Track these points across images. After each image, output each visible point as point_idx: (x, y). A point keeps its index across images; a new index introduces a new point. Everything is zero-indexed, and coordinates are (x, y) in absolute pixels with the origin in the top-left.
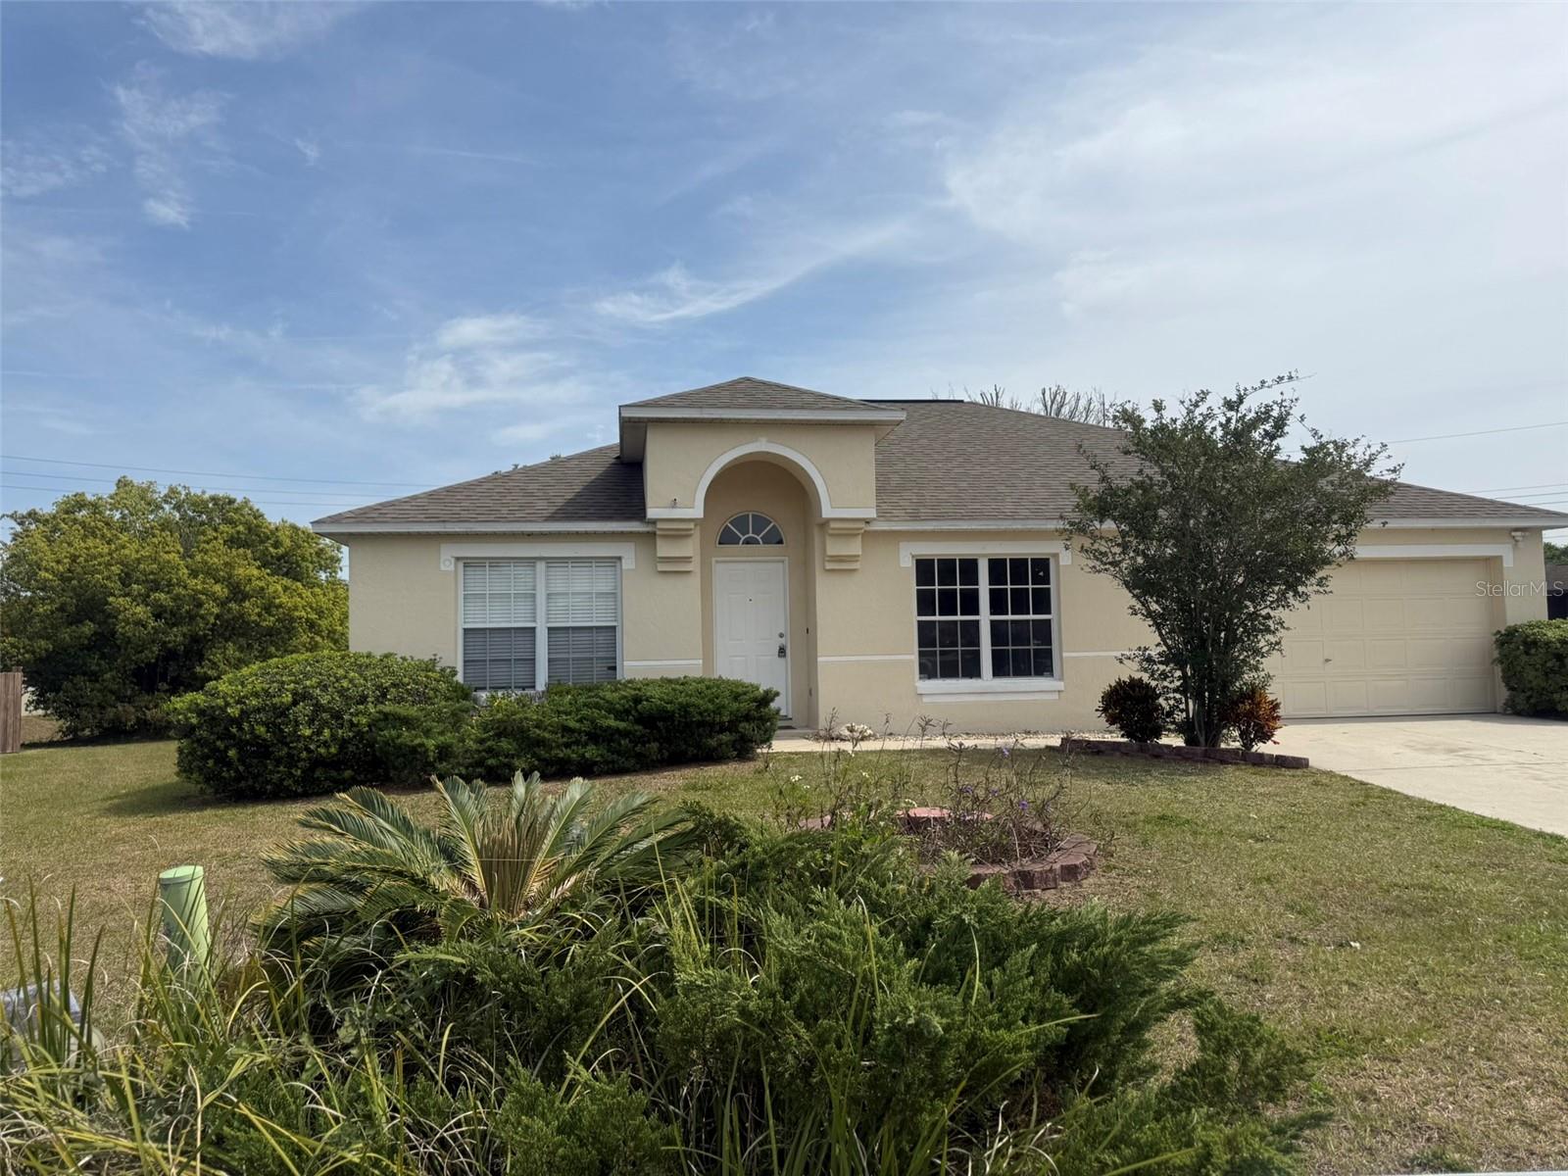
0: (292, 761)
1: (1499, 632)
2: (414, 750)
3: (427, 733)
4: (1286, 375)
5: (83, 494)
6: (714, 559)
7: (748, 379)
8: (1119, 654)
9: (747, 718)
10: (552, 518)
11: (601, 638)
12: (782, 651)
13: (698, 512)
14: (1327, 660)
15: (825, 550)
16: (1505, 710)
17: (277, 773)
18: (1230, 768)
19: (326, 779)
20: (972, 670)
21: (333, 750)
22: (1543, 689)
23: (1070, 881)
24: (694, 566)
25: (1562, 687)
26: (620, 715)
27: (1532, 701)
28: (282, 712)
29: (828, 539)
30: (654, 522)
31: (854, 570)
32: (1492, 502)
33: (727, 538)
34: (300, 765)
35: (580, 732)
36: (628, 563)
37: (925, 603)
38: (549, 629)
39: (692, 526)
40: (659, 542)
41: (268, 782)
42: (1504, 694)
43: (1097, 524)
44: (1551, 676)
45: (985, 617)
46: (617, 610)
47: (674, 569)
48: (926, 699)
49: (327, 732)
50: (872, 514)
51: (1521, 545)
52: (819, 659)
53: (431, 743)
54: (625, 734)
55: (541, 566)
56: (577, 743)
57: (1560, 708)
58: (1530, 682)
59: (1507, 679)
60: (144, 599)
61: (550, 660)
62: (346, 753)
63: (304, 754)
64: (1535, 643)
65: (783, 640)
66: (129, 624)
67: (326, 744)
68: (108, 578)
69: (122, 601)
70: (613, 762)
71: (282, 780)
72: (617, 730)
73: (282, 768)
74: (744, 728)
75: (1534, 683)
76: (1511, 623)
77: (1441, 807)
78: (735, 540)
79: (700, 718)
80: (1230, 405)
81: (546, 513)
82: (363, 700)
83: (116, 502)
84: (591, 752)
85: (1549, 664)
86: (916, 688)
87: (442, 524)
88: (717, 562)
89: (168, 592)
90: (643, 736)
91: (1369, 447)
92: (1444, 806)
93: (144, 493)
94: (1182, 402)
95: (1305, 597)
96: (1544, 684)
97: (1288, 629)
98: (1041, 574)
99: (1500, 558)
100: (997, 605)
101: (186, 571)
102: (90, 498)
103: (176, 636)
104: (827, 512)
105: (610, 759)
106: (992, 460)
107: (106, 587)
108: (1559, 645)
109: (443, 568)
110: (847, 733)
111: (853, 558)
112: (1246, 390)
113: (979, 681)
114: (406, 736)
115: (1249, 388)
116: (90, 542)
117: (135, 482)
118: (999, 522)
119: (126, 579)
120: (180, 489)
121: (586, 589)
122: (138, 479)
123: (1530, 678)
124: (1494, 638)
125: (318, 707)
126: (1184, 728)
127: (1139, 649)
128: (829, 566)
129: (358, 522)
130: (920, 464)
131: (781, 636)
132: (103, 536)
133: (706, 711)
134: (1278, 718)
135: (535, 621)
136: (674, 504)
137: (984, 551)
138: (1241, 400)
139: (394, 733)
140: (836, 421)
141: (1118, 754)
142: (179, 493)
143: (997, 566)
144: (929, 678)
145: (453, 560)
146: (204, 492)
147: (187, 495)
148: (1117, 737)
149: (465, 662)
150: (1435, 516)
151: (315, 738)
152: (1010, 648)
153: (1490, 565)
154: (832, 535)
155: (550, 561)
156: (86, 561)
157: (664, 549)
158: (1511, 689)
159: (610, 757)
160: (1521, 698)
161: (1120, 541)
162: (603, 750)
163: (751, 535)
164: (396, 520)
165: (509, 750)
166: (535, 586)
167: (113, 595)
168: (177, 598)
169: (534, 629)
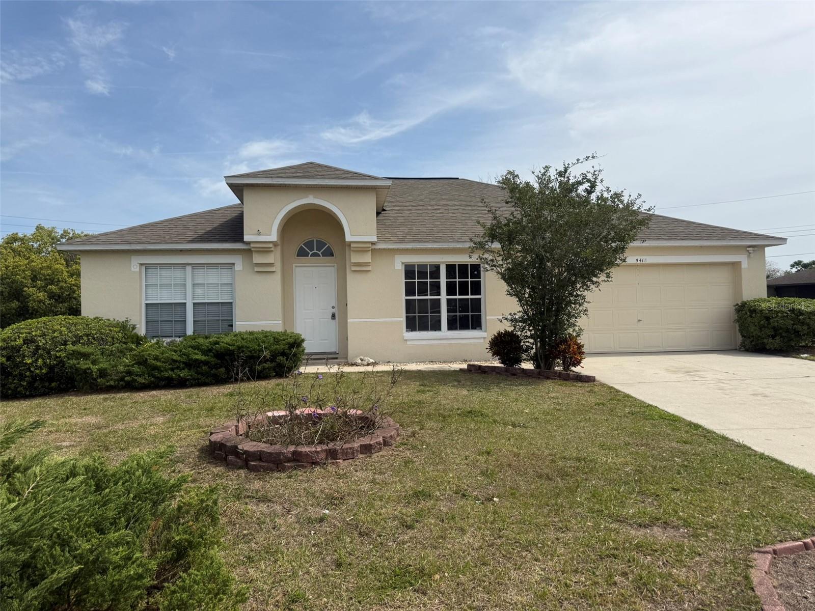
0: (22, 377)
1: (738, 304)
2: (85, 371)
3: (94, 362)
4: (591, 155)
5: (17, 234)
6: (294, 265)
7: (311, 163)
8: (500, 318)
9: (283, 354)
10: (192, 241)
11: (225, 308)
12: (333, 316)
13: (274, 237)
14: (639, 321)
15: (350, 260)
16: (740, 348)
17: (13, 383)
18: (549, 381)
19: (42, 387)
20: (437, 327)
21: (44, 371)
22: (759, 336)
23: (366, 454)
24: (278, 268)
25: (769, 336)
26: (205, 353)
27: (753, 343)
28: (17, 349)
29: (352, 253)
30: (248, 243)
31: (369, 271)
32: (737, 231)
33: (302, 253)
34: (27, 379)
35: (180, 362)
36: (238, 267)
37: (409, 290)
38: (194, 304)
39: (271, 245)
40: (254, 255)
41: (10, 389)
42: (740, 339)
43: (490, 244)
44: (763, 329)
45: (444, 297)
46: (232, 293)
47: (264, 270)
48: (409, 343)
49: (40, 361)
50: (374, 239)
51: (752, 255)
52: (349, 321)
53: (95, 368)
54: (206, 363)
55: (189, 268)
56: (178, 368)
57: (767, 347)
58: (752, 333)
59: (741, 331)
60: (43, 289)
61: (194, 321)
62: (54, 373)
63: (28, 373)
64: (755, 311)
65: (334, 310)
66: (35, 302)
67: (41, 368)
68: (24, 278)
69: (32, 290)
70: (198, 379)
71: (16, 388)
72: (202, 362)
73: (15, 381)
74: (280, 360)
75: (754, 334)
76: (745, 300)
77: (649, 406)
78: (306, 255)
79: (249, 354)
80: (561, 174)
81: (190, 239)
82: (65, 343)
83: (35, 238)
84: (184, 374)
85: (762, 322)
86: (403, 337)
87: (129, 245)
88: (296, 266)
89: (57, 285)
90: (216, 364)
91: (630, 196)
92: (651, 406)
93: (50, 233)
94: (533, 173)
95: (597, 284)
96: (759, 334)
97: (589, 302)
98: (476, 273)
99: (740, 263)
100: (451, 290)
101: (66, 274)
102: (20, 235)
103: (61, 308)
104: (349, 238)
105: (196, 377)
106: (460, 210)
107: (23, 283)
108: (767, 312)
109: (133, 269)
110: (360, 361)
111: (367, 264)
112: (569, 164)
113: (440, 332)
114: (84, 364)
115: (570, 164)
116: (17, 259)
117: (46, 227)
118: (450, 244)
119: (34, 278)
120: (69, 231)
121: (215, 281)
122: (47, 225)
123: (752, 330)
124: (734, 308)
125: (38, 348)
126: (534, 359)
127: (510, 314)
128: (354, 268)
129: (83, 244)
130: (418, 212)
131: (333, 307)
132: (24, 256)
133: (254, 350)
134: (583, 353)
135: (185, 299)
136: (259, 233)
137: (443, 260)
138: (566, 171)
139: (75, 362)
140: (352, 186)
141: (494, 373)
142: (69, 233)
143: (450, 268)
144: (412, 331)
145: (138, 265)
146: (82, 233)
147: (73, 234)
148: (497, 363)
149: (147, 322)
150: (701, 239)
151: (34, 364)
152: (458, 314)
153: (735, 265)
154: (353, 251)
155: (195, 266)
156: (13, 269)
157: (257, 259)
158: (743, 336)
159: (196, 376)
160: (748, 342)
161: (502, 253)
162: (193, 373)
163: (315, 251)
164: (104, 243)
165: (137, 372)
166: (185, 280)
167: (27, 286)
168: (61, 288)
169: (185, 303)
